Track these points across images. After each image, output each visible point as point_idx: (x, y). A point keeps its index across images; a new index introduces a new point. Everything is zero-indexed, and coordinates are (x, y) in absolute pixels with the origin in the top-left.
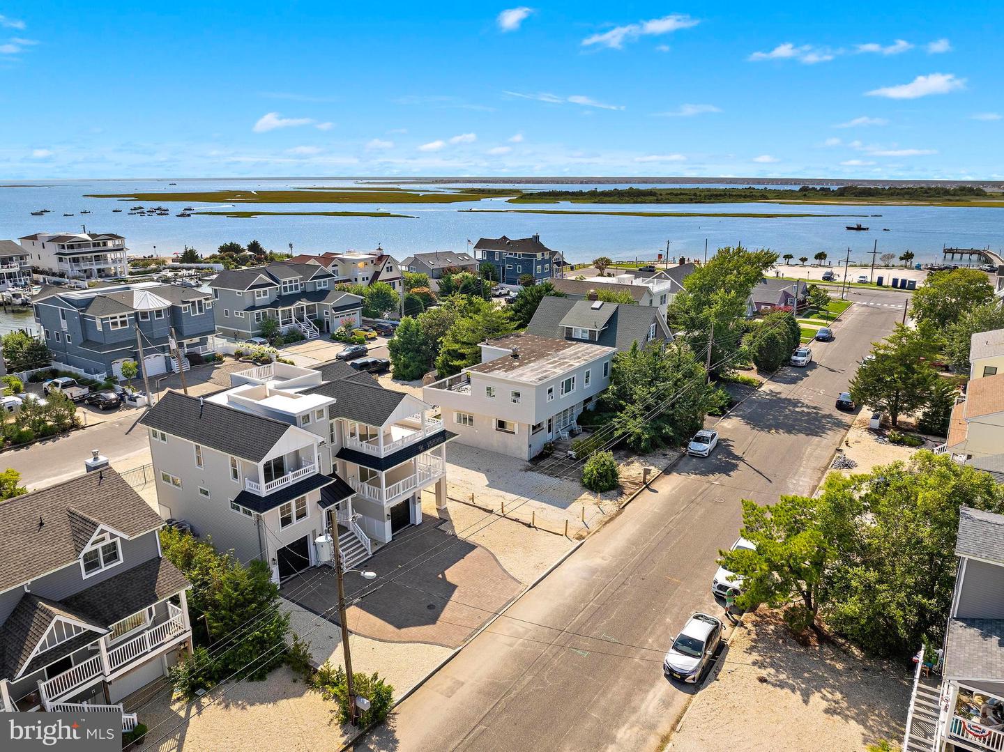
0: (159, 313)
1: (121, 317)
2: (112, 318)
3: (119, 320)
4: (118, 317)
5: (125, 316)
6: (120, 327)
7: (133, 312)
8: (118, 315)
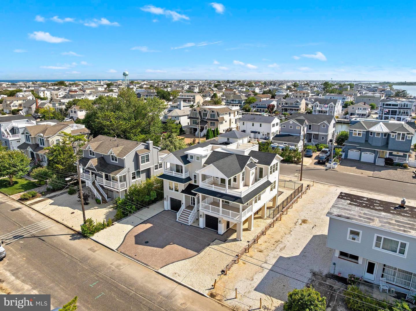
0: (378, 134)
1: (359, 131)
2: (354, 131)
3: (357, 132)
4: (358, 131)
5: (361, 131)
6: (357, 136)
7: (366, 131)
8: (358, 130)
